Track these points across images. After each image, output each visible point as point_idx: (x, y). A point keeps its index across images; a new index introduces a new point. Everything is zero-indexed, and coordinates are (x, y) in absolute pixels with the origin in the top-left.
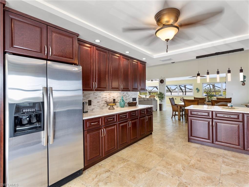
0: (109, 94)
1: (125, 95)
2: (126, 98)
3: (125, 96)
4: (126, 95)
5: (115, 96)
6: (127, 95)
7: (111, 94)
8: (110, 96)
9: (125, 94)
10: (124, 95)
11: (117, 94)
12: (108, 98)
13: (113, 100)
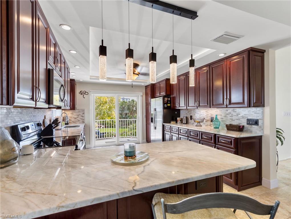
0: (206, 112)
1: (230, 113)
2: (231, 118)
3: (230, 115)
4: (232, 113)
5: (213, 114)
6: (234, 114)
7: (208, 111)
8: (208, 114)
9: (229, 111)
10: (227, 113)
11: (216, 112)
12: (206, 116)
13: (210, 118)
